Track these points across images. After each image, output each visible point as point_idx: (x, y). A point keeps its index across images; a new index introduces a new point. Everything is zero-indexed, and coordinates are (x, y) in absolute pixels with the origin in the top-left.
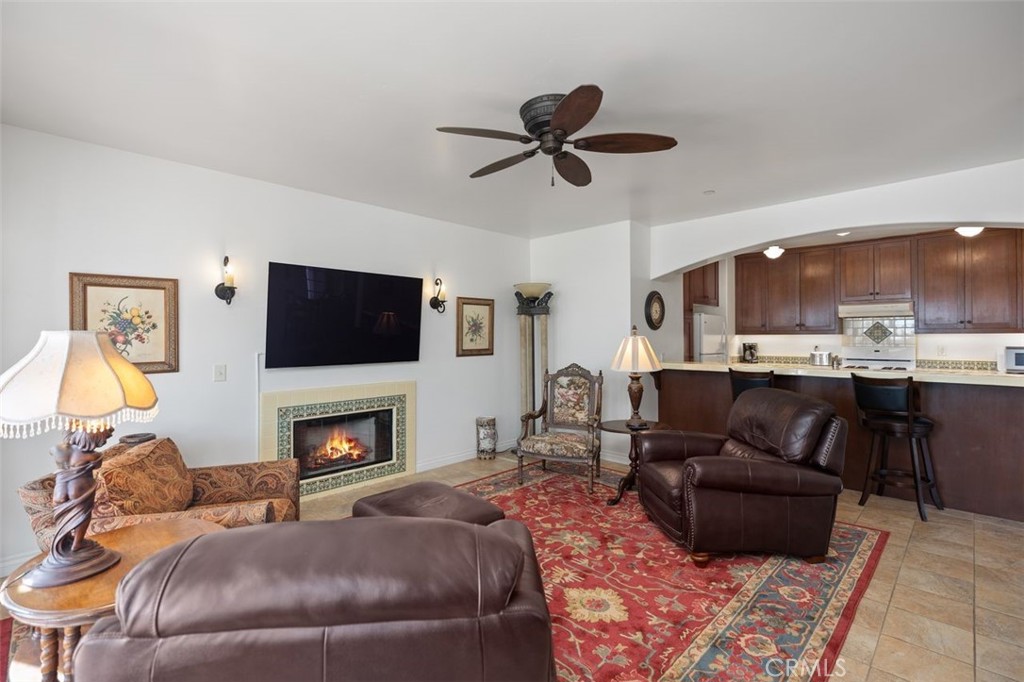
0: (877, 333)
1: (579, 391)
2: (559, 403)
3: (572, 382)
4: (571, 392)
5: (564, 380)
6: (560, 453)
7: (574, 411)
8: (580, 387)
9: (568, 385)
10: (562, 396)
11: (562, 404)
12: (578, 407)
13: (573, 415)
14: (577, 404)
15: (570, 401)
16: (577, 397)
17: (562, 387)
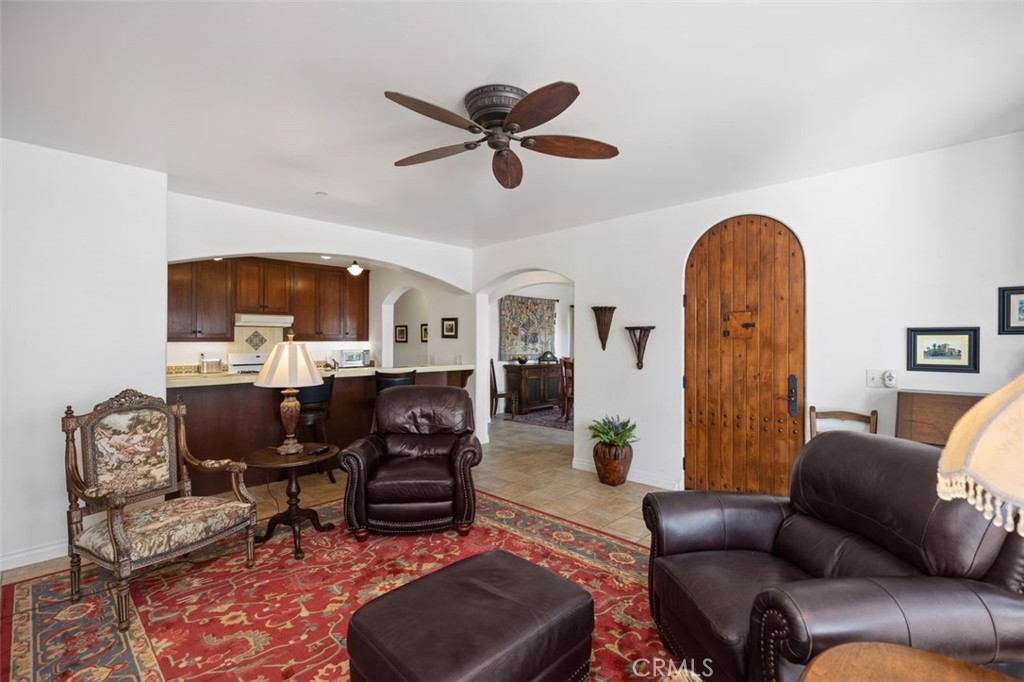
0: (256, 341)
1: (153, 433)
2: (113, 462)
3: (138, 421)
4: (137, 438)
5: (121, 421)
6: (219, 527)
7: (147, 468)
8: (154, 426)
9: (131, 427)
10: (120, 448)
11: (120, 462)
12: (153, 460)
13: (146, 476)
14: (153, 453)
15: (136, 453)
16: (151, 443)
17: (117, 432)
